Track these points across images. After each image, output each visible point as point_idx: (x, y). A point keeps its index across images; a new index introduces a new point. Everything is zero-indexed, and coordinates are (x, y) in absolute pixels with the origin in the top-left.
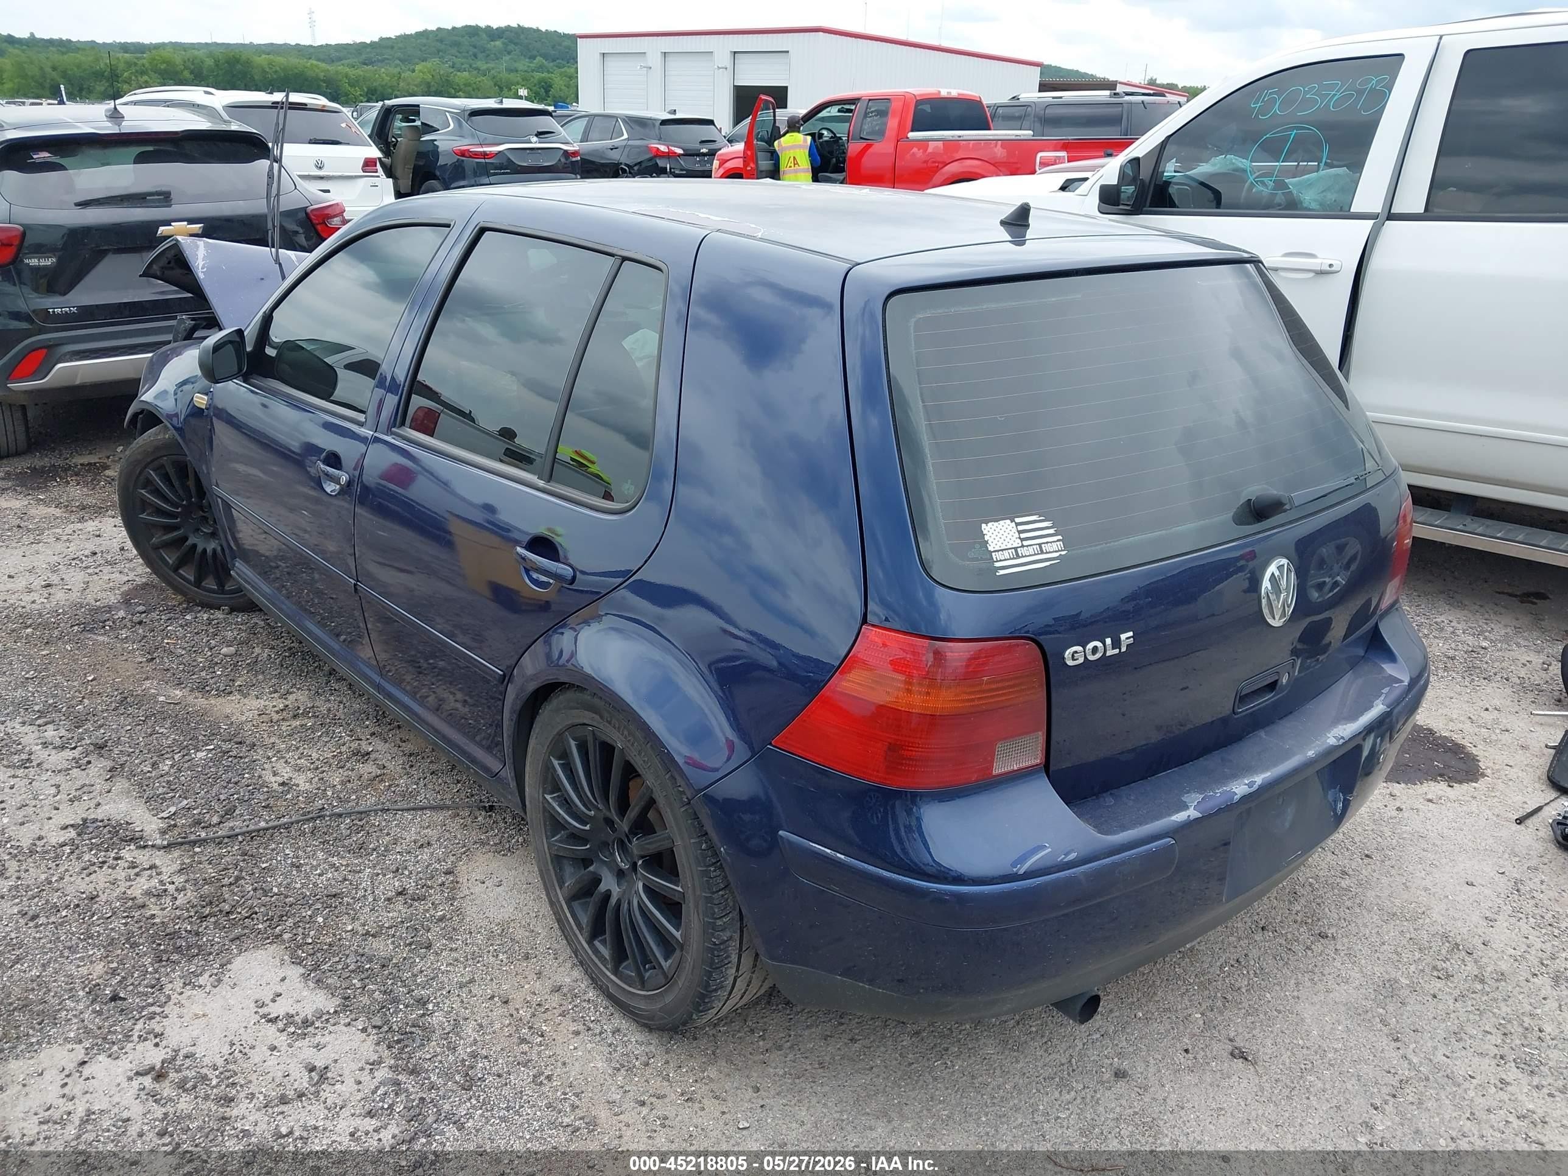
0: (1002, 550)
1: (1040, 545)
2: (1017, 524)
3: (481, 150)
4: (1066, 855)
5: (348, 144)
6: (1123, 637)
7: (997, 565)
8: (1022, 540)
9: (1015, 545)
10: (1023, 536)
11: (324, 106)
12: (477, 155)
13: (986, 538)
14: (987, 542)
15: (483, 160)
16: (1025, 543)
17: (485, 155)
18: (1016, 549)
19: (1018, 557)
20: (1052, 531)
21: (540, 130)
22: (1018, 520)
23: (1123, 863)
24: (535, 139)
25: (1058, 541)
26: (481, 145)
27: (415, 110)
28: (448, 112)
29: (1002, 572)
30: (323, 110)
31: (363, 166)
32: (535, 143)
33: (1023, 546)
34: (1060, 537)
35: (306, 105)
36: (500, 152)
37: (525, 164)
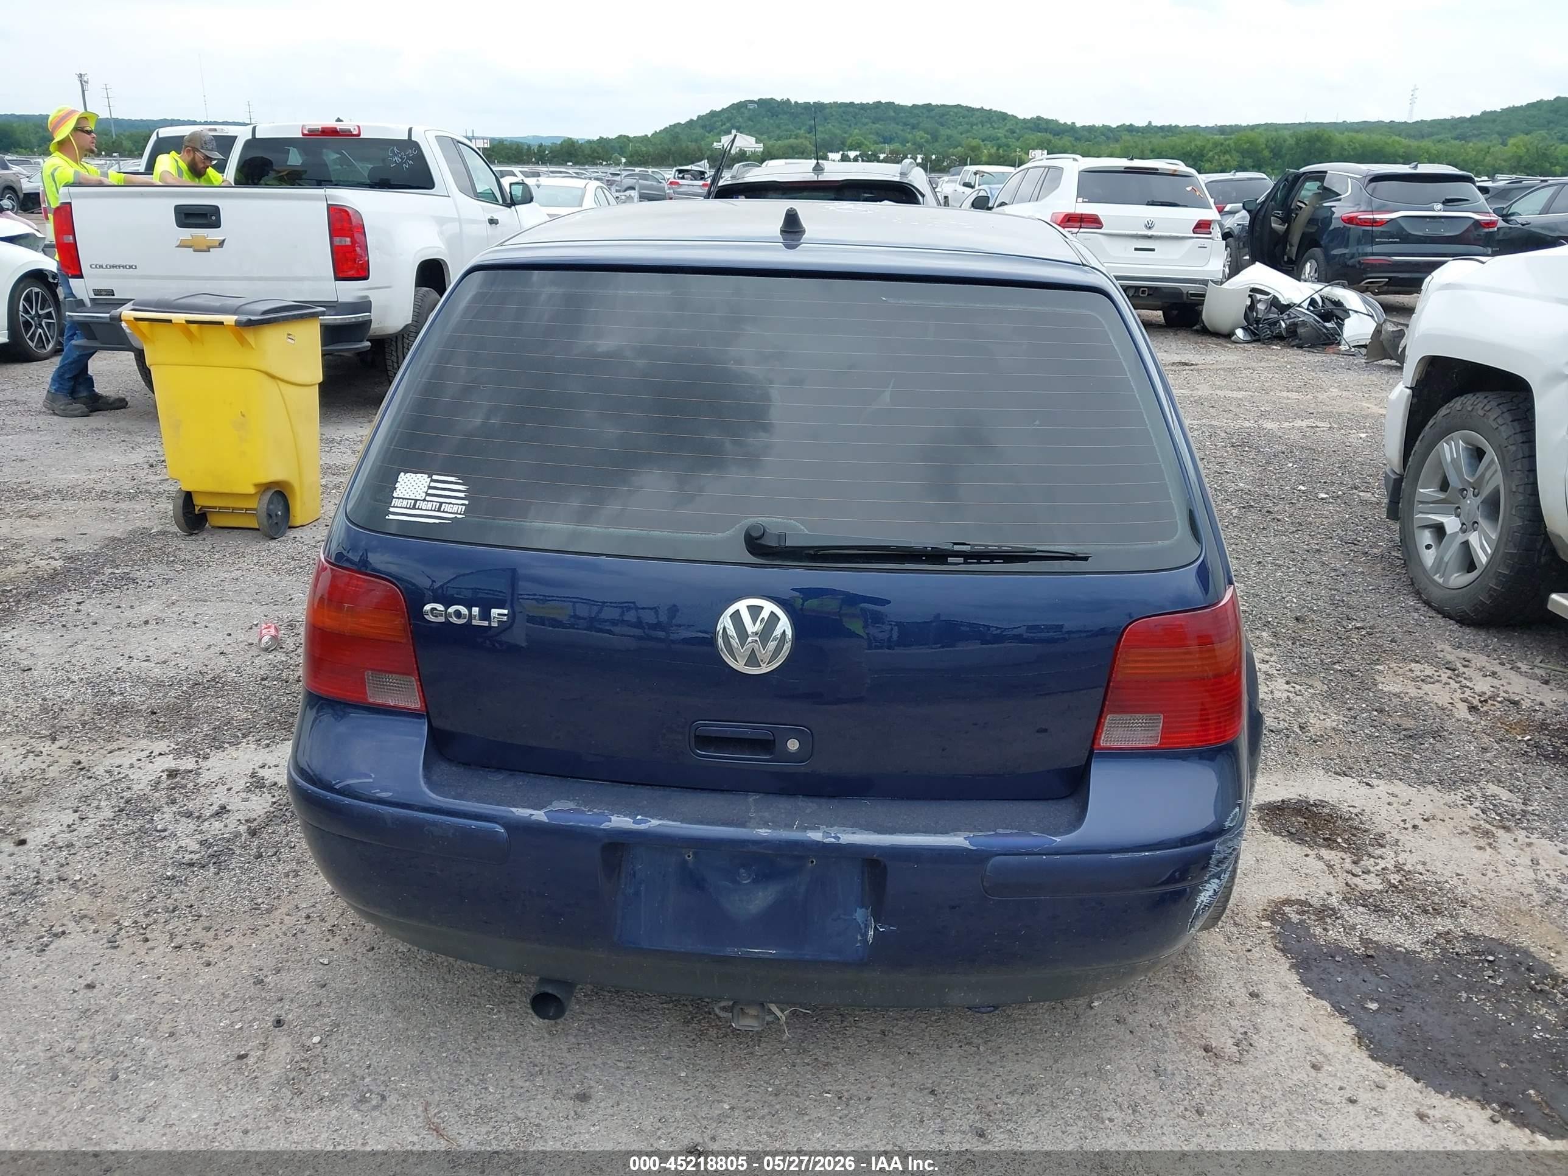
0: (403, 499)
1: (441, 503)
2: (433, 481)
3: (1371, 217)
4: (382, 791)
5: (1186, 206)
6: (495, 612)
7: (391, 509)
8: (428, 494)
9: (418, 497)
10: (430, 491)
11: (1175, 171)
12: (1365, 222)
13: (398, 485)
14: (395, 489)
15: (1370, 228)
16: (428, 498)
17: (1374, 222)
18: (416, 501)
19: (414, 508)
20: (462, 495)
21: (1448, 197)
22: (435, 477)
23: (434, 824)
24: (1440, 206)
25: (462, 504)
26: (1372, 212)
27: (1320, 176)
28: (1351, 177)
29: (391, 517)
30: (1174, 174)
31: (1195, 228)
32: (1439, 210)
33: (424, 500)
34: (466, 502)
35: (1157, 169)
36: (1392, 220)
37: (1420, 234)
